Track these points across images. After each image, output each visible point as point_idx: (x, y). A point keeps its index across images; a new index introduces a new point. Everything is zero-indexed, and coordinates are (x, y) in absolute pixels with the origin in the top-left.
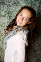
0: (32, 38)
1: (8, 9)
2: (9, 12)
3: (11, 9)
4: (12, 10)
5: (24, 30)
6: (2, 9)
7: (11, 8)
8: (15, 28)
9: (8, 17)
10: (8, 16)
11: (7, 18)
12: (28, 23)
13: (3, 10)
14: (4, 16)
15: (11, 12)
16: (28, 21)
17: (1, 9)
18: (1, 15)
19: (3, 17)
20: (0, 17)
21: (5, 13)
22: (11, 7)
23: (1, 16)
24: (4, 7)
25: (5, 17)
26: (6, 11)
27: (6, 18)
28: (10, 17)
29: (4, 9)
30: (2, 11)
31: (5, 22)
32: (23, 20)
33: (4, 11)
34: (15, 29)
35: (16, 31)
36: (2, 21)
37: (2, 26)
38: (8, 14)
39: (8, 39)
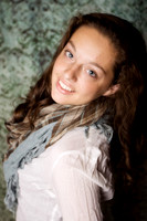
0: (127, 160)
1: (32, 19)
2: (40, 31)
3: (47, 20)
4: (52, 27)
5: (88, 124)
6: (8, 22)
7: (48, 14)
8: (47, 118)
9: (32, 55)
10: (36, 49)
11: (29, 61)
12: (108, 93)
13: (11, 24)
14: (18, 52)
15: (49, 34)
16: (101, 81)
17: (3, 22)
18: (4, 46)
19: (13, 58)
20: (2, 56)
21: (21, 38)
22: (45, 10)
23: (5, 50)
24: (14, 12)
25: (22, 58)
26: (26, 27)
27: (26, 59)
28: (41, 54)
29: (15, 22)
30: (10, 28)
31: (21, 76)
32: (74, 77)
33: (16, 30)
34: (50, 121)
35: (50, 132)
36: (8, 75)
37: (9, 95)
38: (35, 41)
39: (20, 166)
